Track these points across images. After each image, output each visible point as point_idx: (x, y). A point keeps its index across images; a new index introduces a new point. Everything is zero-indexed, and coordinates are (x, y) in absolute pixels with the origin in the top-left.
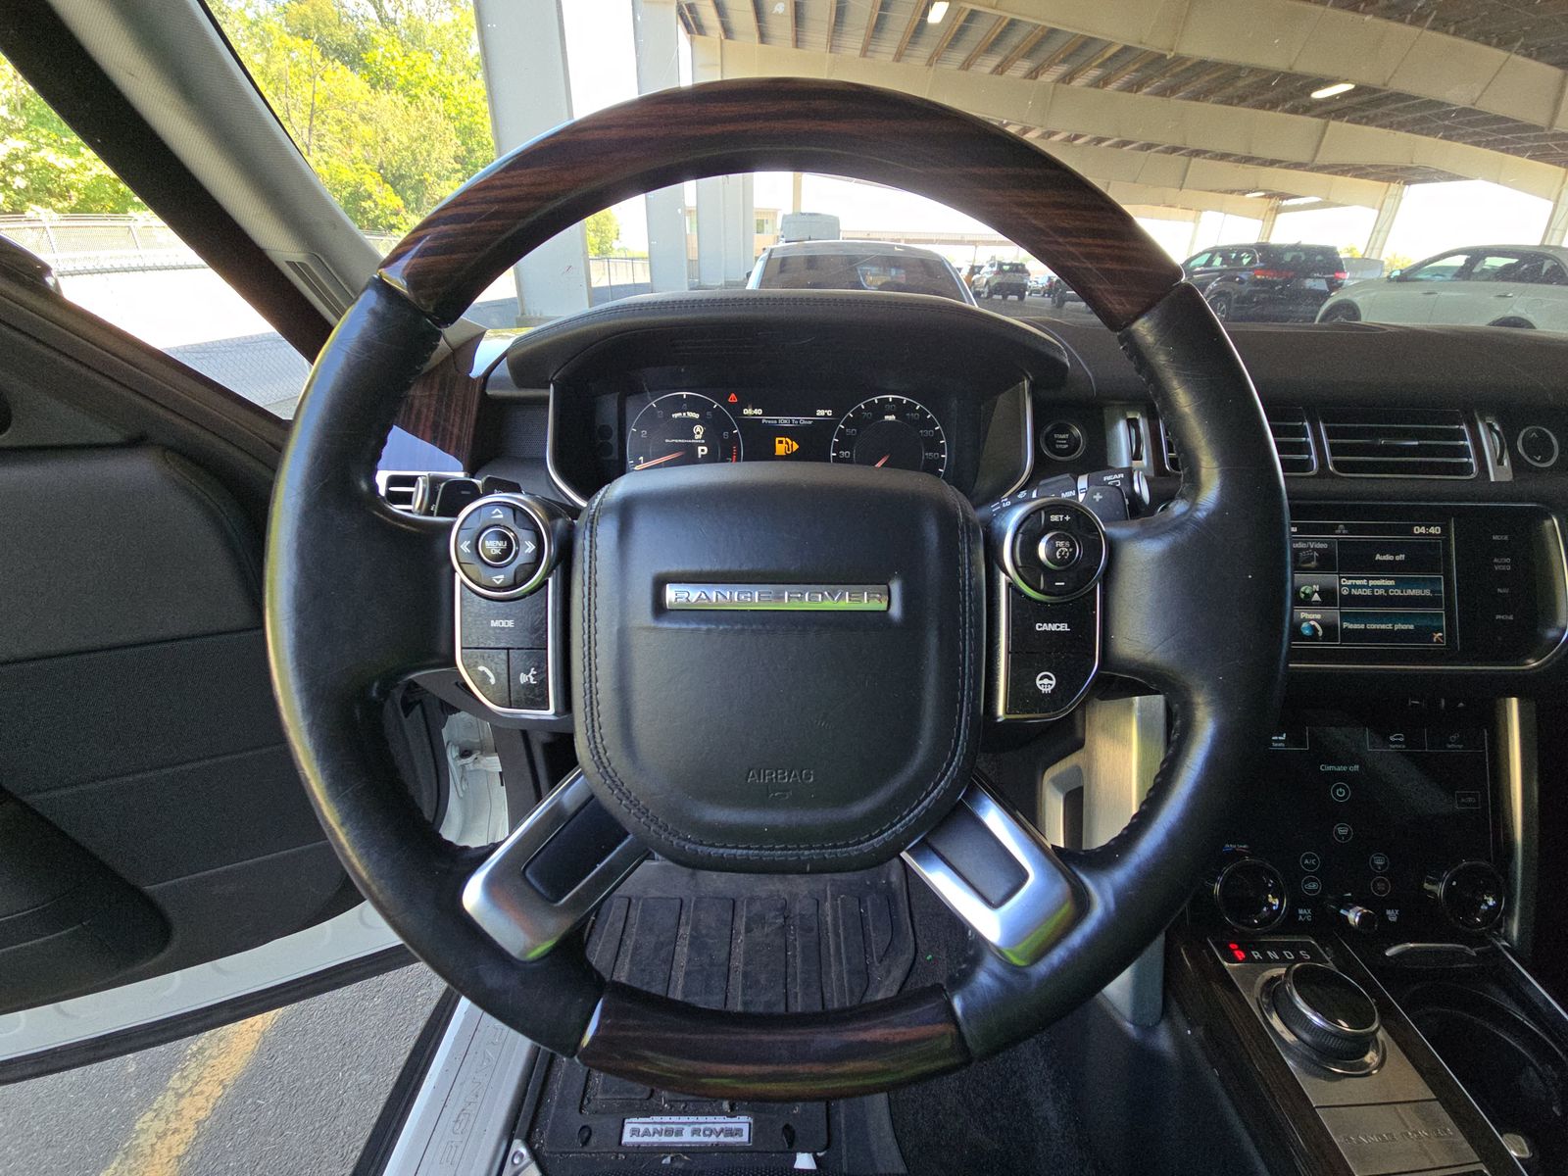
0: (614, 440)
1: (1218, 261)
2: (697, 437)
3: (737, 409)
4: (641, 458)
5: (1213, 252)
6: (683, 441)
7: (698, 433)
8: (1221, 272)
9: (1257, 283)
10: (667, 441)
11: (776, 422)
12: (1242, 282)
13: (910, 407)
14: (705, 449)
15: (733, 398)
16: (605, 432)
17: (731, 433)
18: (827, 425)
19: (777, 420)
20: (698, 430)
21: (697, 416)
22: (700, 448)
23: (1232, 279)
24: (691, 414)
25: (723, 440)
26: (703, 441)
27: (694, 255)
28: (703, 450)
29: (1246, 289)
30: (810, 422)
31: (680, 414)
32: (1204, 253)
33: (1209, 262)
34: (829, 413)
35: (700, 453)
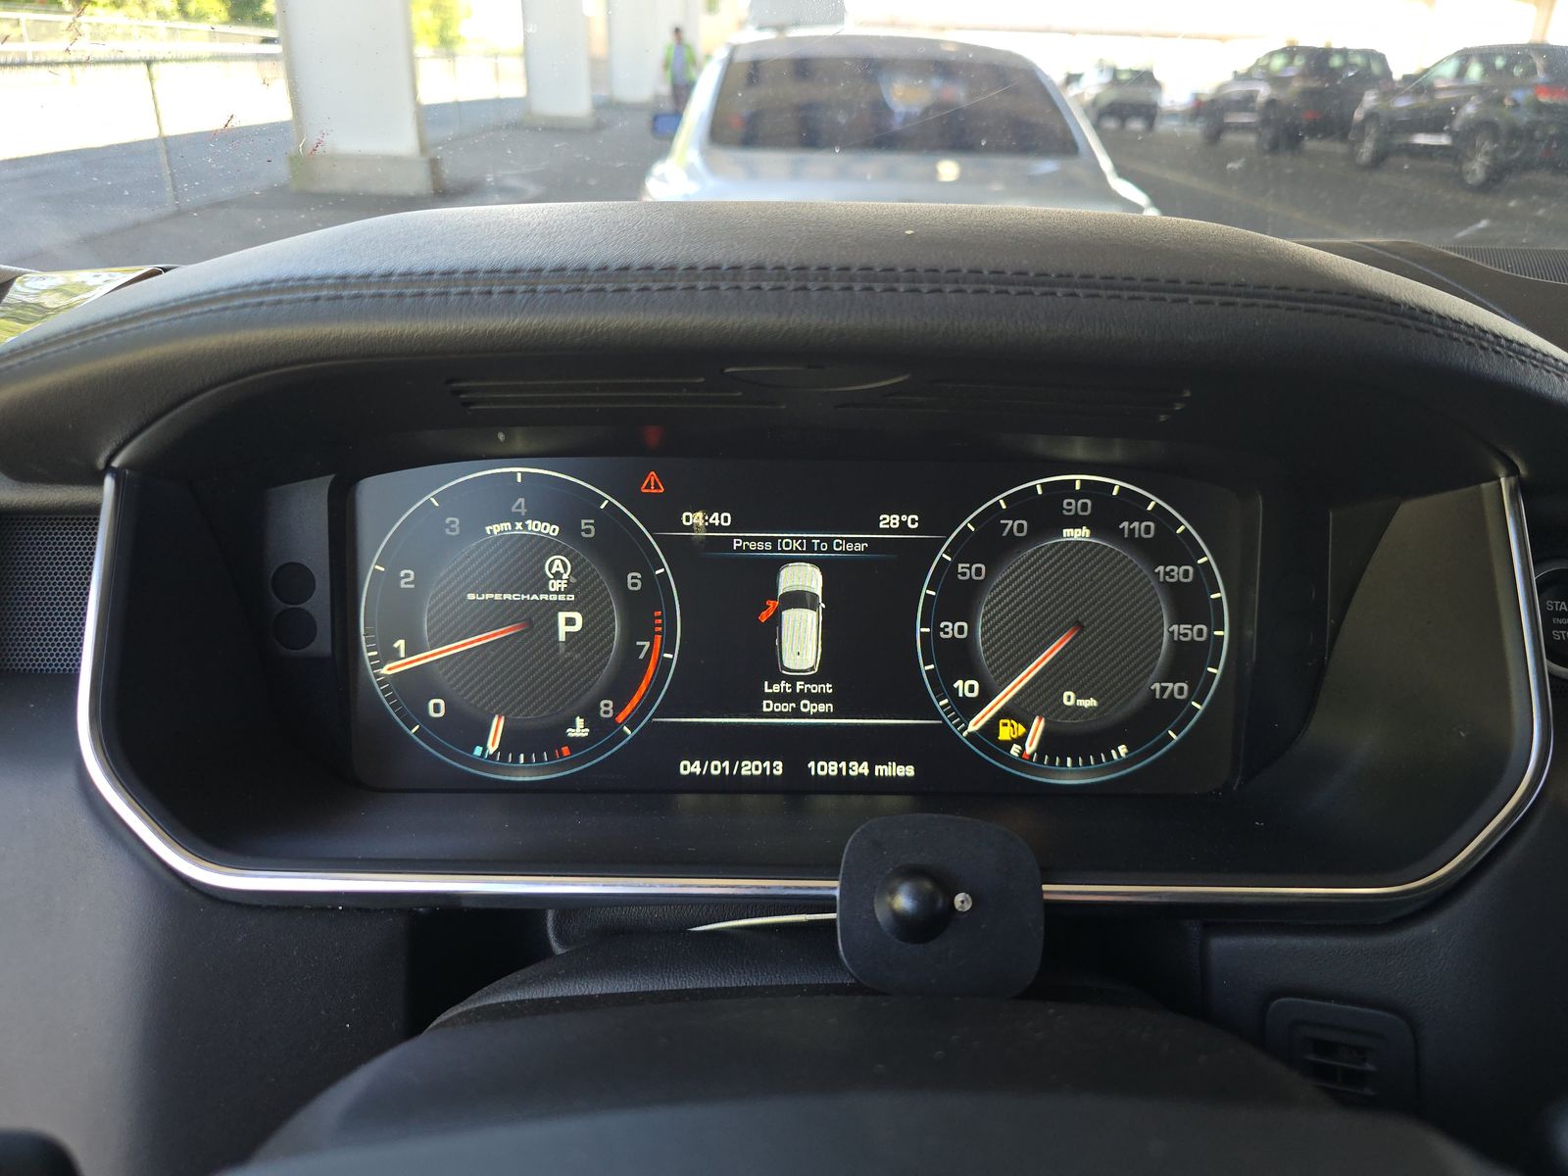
0: (319, 604)
1: (1475, 72)
2: (555, 585)
3: (664, 515)
4: (400, 644)
5: (1465, 57)
6: (514, 597)
7: (558, 576)
8: (1479, 89)
9: (1540, 108)
10: (471, 596)
11: (769, 546)
12: (1516, 105)
13: (1132, 507)
14: (578, 617)
15: (652, 484)
16: (297, 578)
17: (648, 578)
18: (909, 556)
19: (774, 540)
20: (558, 566)
21: (552, 530)
22: (562, 616)
23: (1500, 101)
24: (536, 527)
25: (629, 599)
26: (571, 597)
27: (599, 49)
28: (570, 622)
29: (1524, 118)
30: (860, 547)
31: (507, 526)
32: (1449, 58)
33: (1461, 73)
34: (912, 520)
35: (563, 629)
